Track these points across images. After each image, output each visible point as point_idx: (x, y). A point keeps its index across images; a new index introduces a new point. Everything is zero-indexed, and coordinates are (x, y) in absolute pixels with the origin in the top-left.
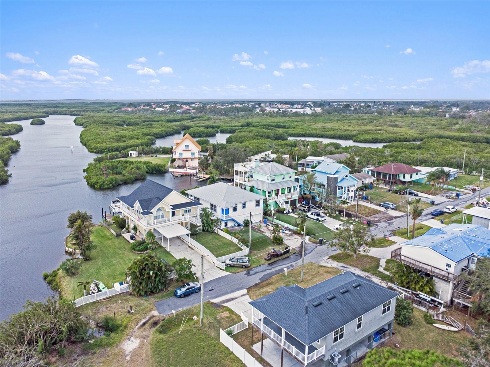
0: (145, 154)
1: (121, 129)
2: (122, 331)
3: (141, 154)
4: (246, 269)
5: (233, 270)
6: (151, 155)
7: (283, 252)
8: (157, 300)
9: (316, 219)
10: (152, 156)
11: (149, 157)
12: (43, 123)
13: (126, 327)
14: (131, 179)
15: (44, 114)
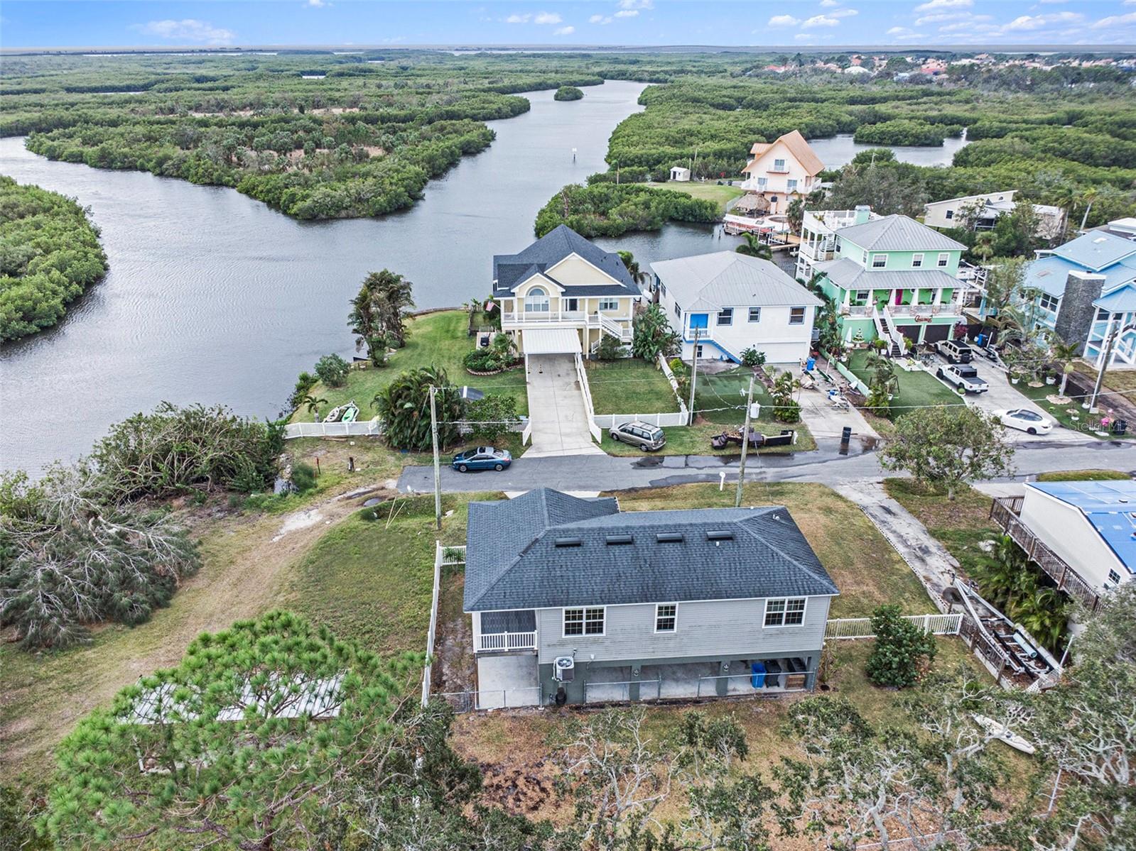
0: (710, 176)
1: (716, 117)
2: (311, 494)
3: (699, 175)
4: (646, 454)
5: (616, 449)
6: (717, 181)
7: (766, 437)
8: (416, 463)
9: (958, 383)
10: (720, 183)
11: (712, 184)
12: (578, 96)
13: (322, 491)
14: (618, 228)
15: (596, 77)
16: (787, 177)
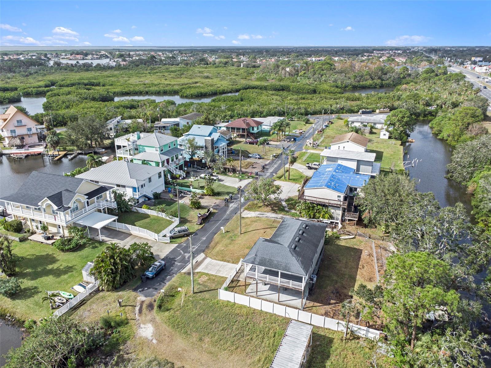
4: (187, 237)
7: (207, 214)
16: (27, 127)
